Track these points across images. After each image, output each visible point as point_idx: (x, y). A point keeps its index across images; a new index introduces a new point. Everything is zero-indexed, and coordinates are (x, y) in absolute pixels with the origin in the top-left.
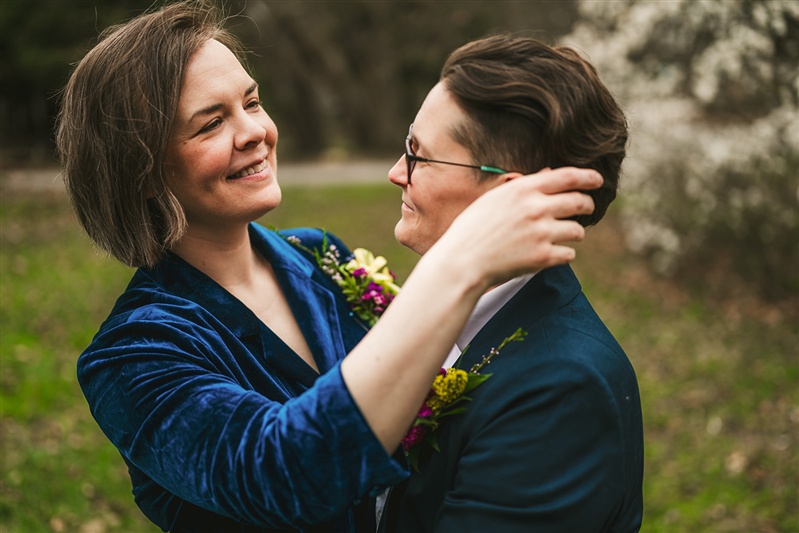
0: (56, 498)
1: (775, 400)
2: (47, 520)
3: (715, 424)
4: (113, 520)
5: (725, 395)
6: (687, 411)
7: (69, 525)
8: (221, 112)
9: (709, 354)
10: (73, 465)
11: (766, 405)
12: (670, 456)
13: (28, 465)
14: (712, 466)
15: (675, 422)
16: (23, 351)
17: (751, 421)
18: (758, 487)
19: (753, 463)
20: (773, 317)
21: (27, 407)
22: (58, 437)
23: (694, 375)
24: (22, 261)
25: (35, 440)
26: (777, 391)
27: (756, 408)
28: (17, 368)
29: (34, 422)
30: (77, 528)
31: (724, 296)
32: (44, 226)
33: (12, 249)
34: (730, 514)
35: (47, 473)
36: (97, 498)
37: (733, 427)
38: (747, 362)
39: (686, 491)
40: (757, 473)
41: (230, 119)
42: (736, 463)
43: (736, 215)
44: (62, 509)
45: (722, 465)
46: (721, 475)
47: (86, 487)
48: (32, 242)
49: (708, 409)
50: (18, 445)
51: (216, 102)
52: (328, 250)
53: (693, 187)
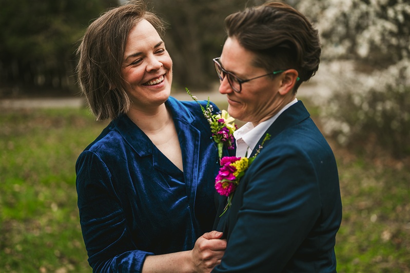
0: (41, 257)
1: (404, 205)
2: (38, 268)
3: (374, 218)
4: (71, 267)
5: (378, 204)
6: (360, 211)
7: (48, 270)
8: (142, 56)
9: (368, 184)
10: (48, 241)
11: (399, 208)
12: (352, 233)
13: (25, 242)
14: (374, 237)
15: (354, 217)
16: (17, 187)
17: (392, 216)
18: (398, 247)
19: (394, 236)
20: (399, 166)
21: (22, 214)
22: (39, 228)
23: (361, 194)
24: (11, 144)
25: (28, 230)
26: (404, 201)
27: (394, 209)
28: (15, 195)
29: (26, 221)
30: (54, 271)
31: (374, 157)
32: (21, 127)
33: (6, 138)
34: (385, 260)
35: (35, 245)
36: (62, 257)
37: (383, 218)
38: (388, 188)
39: (362, 250)
40: (397, 241)
41: (146, 59)
42: (386, 236)
43: (379, 114)
44: (45, 263)
45: (379, 236)
46: (379, 241)
47: (57, 252)
48: (17, 135)
49: (370, 210)
50: (19, 232)
51: (138, 52)
52: (208, 107)
53: (357, 100)
